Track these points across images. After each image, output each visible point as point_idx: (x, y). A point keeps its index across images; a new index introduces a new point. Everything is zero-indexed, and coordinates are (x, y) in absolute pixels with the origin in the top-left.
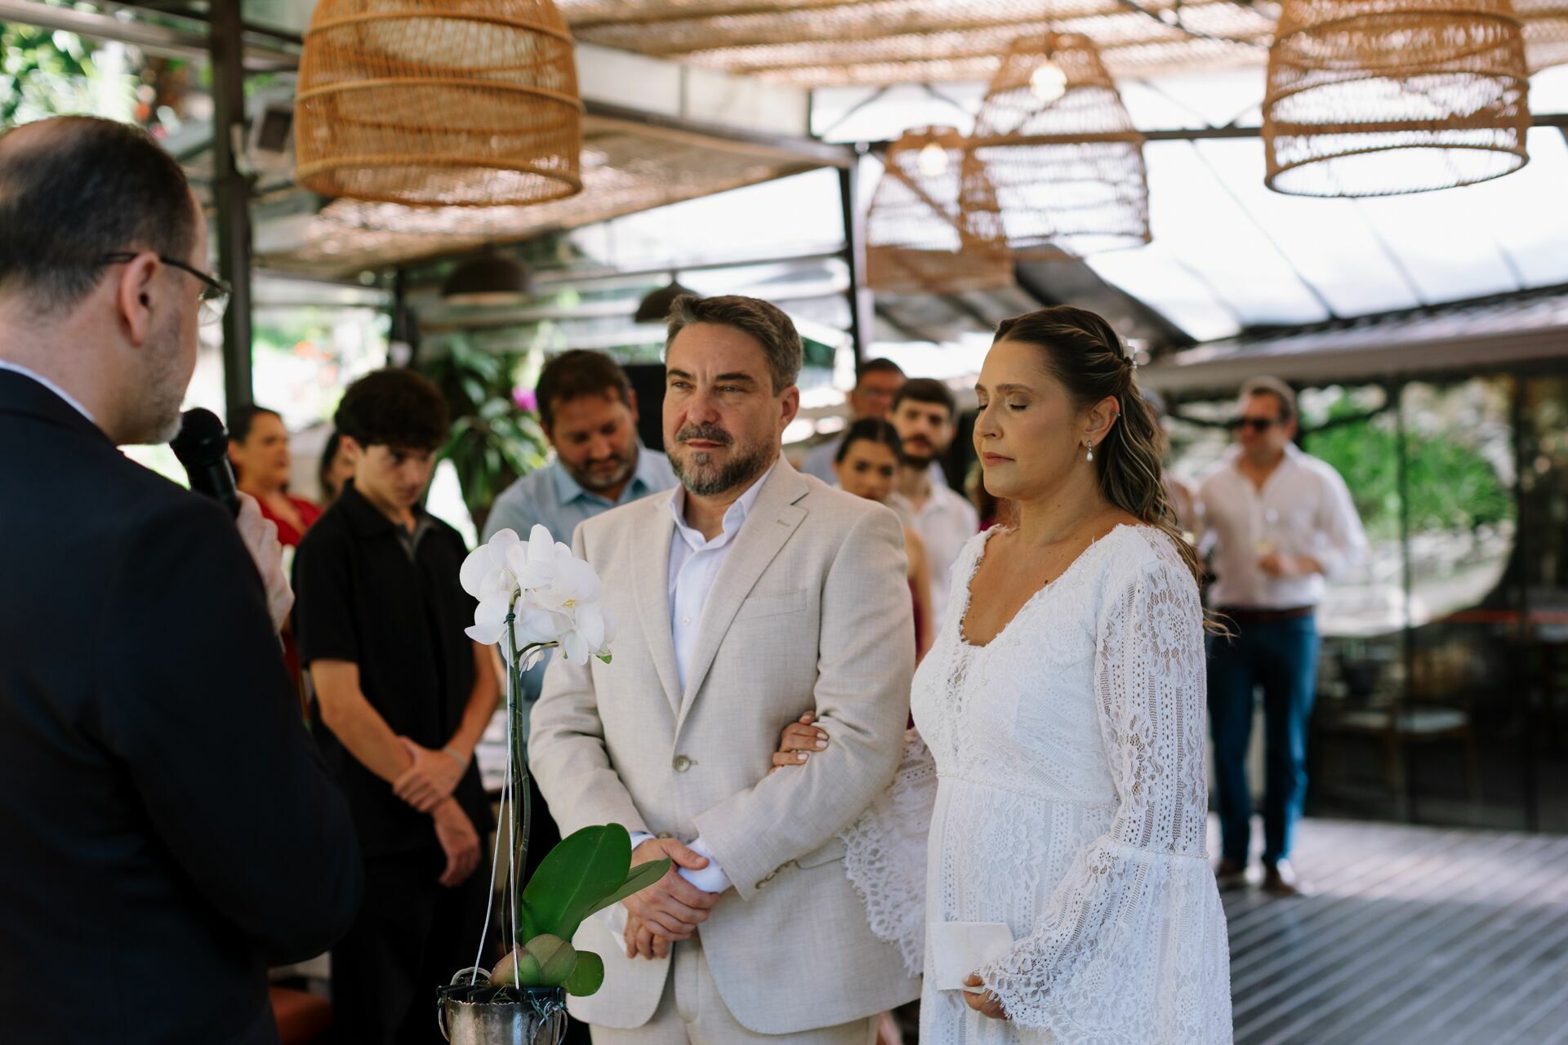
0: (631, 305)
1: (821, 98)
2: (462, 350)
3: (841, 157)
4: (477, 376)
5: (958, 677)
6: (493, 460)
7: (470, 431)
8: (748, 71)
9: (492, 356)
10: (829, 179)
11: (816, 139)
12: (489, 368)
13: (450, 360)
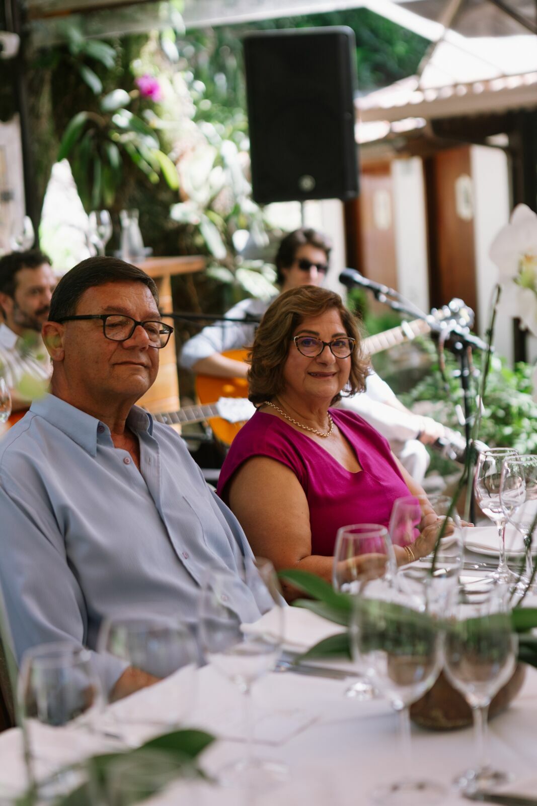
2: (77, 37)
4: (94, 64)
6: (114, 154)
7: (89, 124)
9: (109, 42)
12: (108, 56)
13: (63, 47)
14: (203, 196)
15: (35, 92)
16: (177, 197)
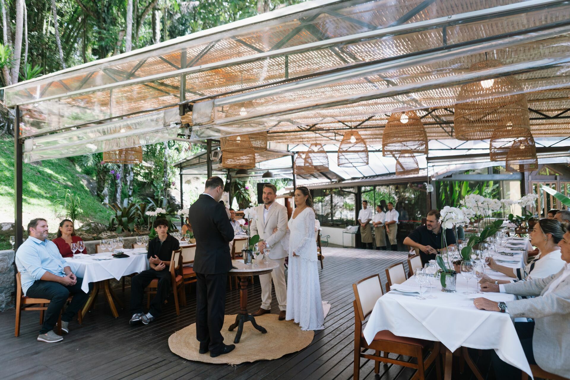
0: (262, 174)
1: (289, 145)
2: (238, 181)
3: (292, 154)
4: (240, 184)
5: (292, 222)
6: (242, 196)
7: (239, 192)
9: (242, 181)
10: (290, 157)
11: (289, 151)
12: (241, 183)
13: (236, 182)
14: (254, 202)
15: (232, 187)
16: (251, 202)
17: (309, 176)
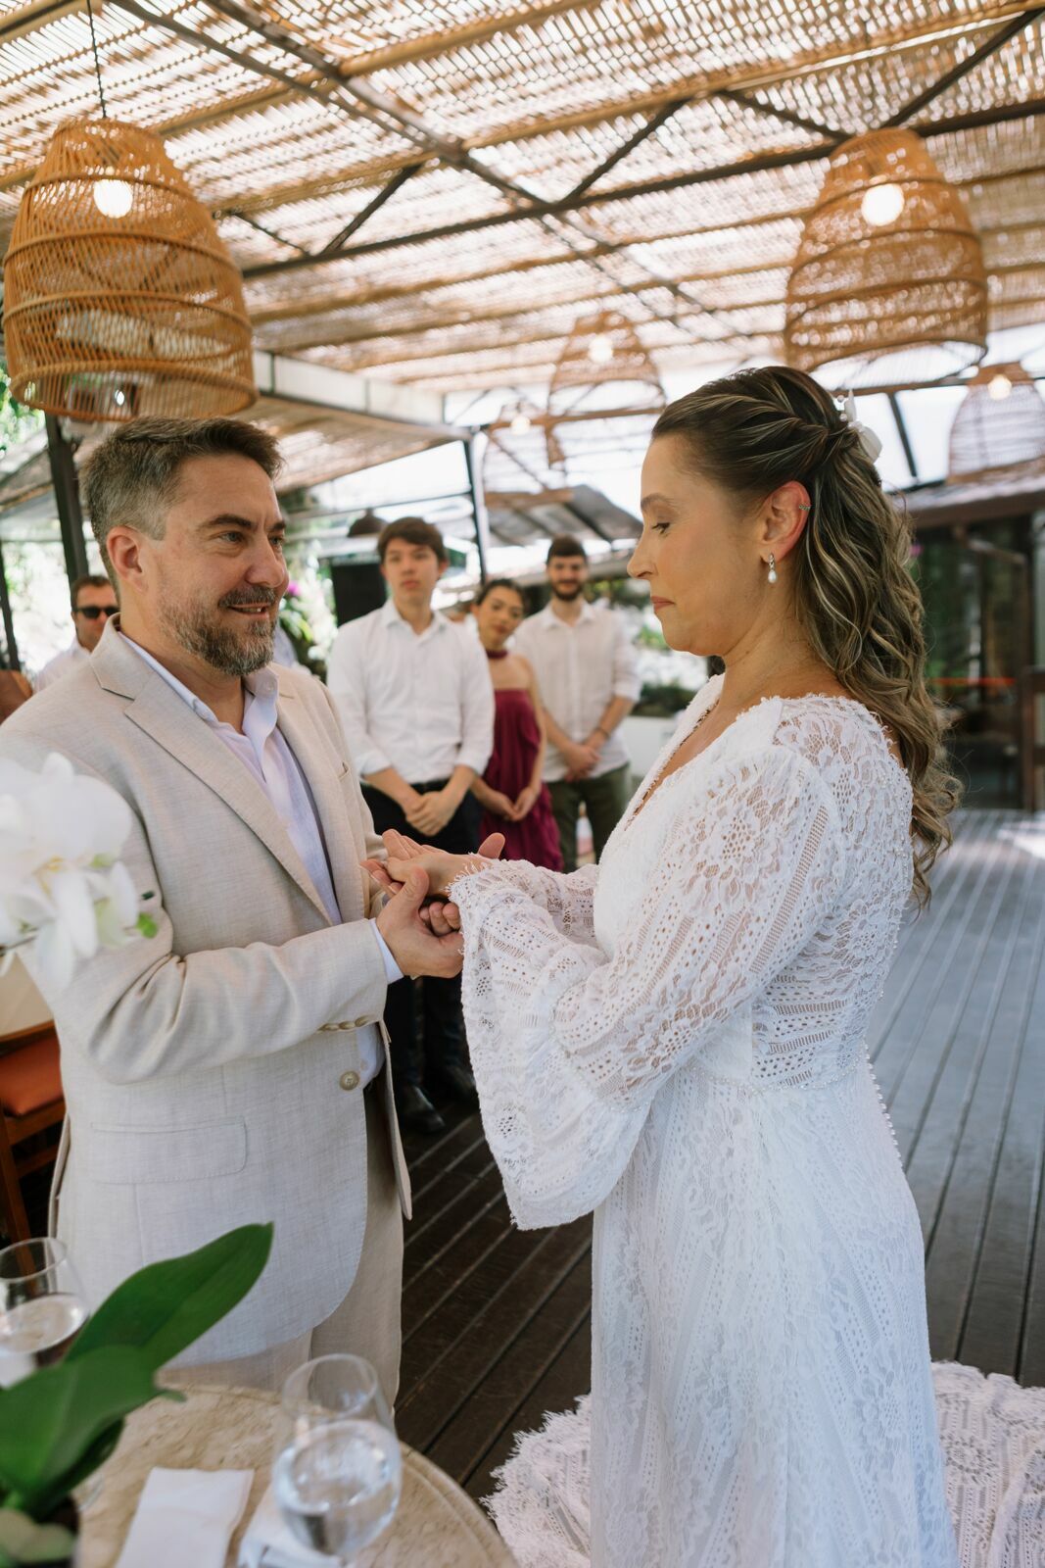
0: (345, 530)
1: (451, 399)
3: (465, 435)
8: (405, 381)
10: (458, 448)
11: (450, 424)
17: (529, 533)
